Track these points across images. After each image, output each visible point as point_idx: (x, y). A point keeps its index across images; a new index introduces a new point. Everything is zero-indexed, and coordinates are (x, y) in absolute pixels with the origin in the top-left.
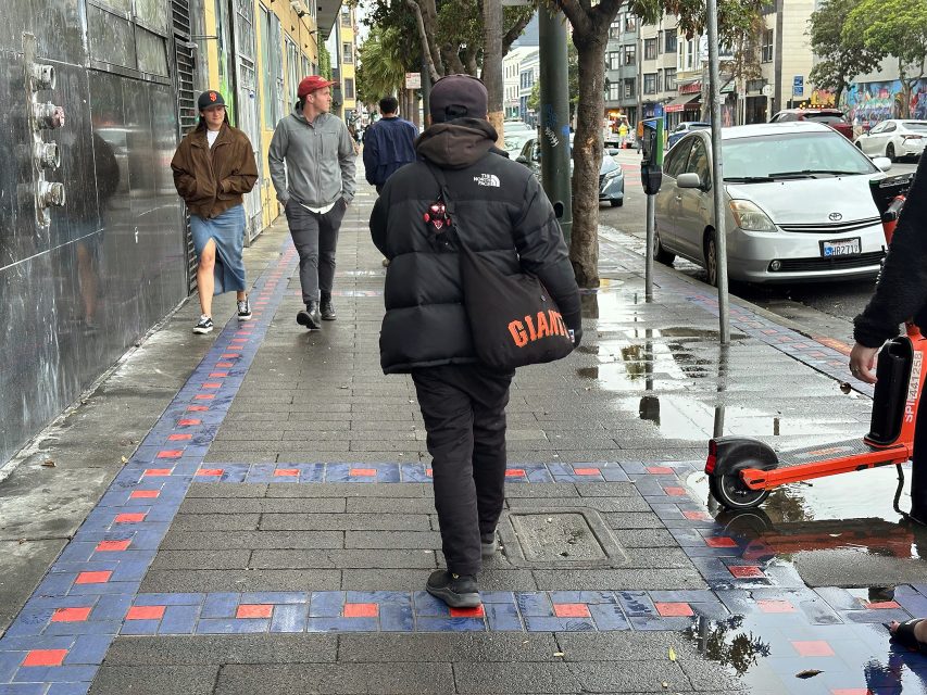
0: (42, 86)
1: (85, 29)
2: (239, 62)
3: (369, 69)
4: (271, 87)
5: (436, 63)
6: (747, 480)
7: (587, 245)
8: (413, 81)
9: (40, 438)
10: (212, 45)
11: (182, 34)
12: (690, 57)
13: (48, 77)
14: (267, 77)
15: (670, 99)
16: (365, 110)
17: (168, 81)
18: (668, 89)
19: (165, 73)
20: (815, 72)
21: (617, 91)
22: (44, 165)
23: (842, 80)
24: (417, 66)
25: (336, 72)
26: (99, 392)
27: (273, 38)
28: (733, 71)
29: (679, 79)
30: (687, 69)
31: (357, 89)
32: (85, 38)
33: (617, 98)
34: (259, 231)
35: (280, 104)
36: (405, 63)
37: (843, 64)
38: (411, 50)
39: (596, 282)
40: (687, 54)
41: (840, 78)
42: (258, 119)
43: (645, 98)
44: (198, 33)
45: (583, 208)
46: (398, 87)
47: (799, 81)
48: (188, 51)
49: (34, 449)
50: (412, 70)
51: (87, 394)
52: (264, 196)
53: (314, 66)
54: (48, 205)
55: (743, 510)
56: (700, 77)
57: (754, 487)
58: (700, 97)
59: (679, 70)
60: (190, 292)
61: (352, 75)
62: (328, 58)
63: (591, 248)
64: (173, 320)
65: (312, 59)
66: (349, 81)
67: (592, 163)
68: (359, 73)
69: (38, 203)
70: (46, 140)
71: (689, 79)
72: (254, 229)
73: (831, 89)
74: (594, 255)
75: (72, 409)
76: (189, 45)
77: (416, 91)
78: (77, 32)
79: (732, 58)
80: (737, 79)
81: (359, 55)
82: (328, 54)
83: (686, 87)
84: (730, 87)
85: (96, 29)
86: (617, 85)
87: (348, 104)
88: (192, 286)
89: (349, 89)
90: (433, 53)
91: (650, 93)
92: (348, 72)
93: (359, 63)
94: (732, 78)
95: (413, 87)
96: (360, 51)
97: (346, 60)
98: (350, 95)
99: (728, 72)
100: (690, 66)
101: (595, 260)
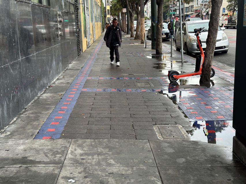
0: (59, 15)
1: (63, 5)
2: (86, 8)
3: (114, 7)
4: (91, 13)
5: (130, 6)
6: (174, 77)
7: (159, 46)
8: (124, 10)
9: (60, 74)
10: (81, 5)
11: (76, 3)
12: (197, 3)
13: (60, 14)
14: (91, 11)
15: (192, 14)
16: (112, 17)
17: (74, 13)
18: (191, 11)
19: (74, 12)
20: (227, 7)
21: (178, 12)
22: (60, 29)
23: (234, 9)
24: (125, 7)
25: (105, 8)
26: (67, 69)
27: (92, 2)
28: (208, 6)
29: (194, 8)
30: (196, 6)
31: (110, 12)
32: (63, 6)
33: (178, 14)
34: (90, 45)
35: (93, 17)
36: (122, 6)
37: (235, 5)
38: (124, 3)
39: (161, 54)
40: (196, 2)
41: (234, 8)
42: (89, 21)
43: (185, 14)
44: (78, 3)
45: (159, 38)
46: (121, 12)
47: (224, 9)
48: (77, 6)
49: (60, 76)
50: (124, 8)
51: (65, 70)
52: (91, 38)
53: (100, 7)
54: (60, 36)
55: (174, 82)
56: (200, 8)
57: (175, 78)
58: (200, 13)
59: (194, 6)
60: (78, 56)
61: (109, 8)
62: (103, 4)
63: (160, 47)
64: (76, 60)
65: (100, 6)
66: (108, 10)
67: (160, 29)
68: (111, 8)
69: (59, 35)
70: (60, 24)
71: (197, 9)
72: (89, 45)
73: (231, 11)
74: (161, 48)
75: (64, 71)
76: (77, 5)
77: (125, 13)
78: (62, 5)
79: (207, 3)
80: (209, 8)
81: (111, 3)
82: (103, 3)
83: (196, 10)
84: (207, 11)
85: (65, 4)
86: (178, 10)
87: (108, 16)
88: (79, 54)
89: (108, 12)
90: (129, 4)
91: (187, 12)
92: (108, 8)
93: (111, 5)
94: (208, 8)
95: (124, 12)
96: (111, 2)
97: (107, 4)
98: (109, 14)
99: (206, 7)
100: (197, 5)
101: (161, 49)
